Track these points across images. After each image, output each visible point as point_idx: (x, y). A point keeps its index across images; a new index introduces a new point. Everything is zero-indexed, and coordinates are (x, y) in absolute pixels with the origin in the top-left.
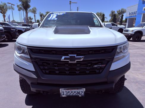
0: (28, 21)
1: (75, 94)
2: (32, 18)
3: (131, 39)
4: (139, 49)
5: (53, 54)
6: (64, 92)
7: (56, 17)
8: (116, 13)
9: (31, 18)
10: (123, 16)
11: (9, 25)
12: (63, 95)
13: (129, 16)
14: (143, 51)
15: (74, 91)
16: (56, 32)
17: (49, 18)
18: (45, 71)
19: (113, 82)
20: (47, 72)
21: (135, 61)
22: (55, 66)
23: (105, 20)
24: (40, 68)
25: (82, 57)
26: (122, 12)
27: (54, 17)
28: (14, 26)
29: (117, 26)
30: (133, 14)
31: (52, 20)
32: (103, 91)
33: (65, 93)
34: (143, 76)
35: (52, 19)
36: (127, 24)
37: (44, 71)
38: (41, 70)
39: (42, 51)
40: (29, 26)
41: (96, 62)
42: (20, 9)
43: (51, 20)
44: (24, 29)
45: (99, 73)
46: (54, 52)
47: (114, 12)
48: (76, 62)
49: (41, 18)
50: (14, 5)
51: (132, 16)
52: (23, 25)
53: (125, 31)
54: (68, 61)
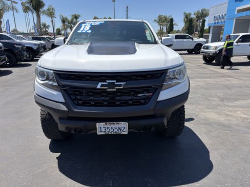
0: (41, 31)
1: (116, 130)
2: (49, 26)
3: (214, 62)
4: (223, 77)
5: (87, 80)
6: (102, 128)
7: (90, 29)
8: (193, 16)
9: (47, 25)
10: (204, 21)
11: (9, 37)
12: (101, 132)
13: (214, 22)
14: (228, 81)
15: (114, 126)
16: (91, 51)
17: (79, 30)
18: (78, 102)
19: (163, 116)
20: (81, 102)
21: (213, 95)
22: (90, 95)
23: (174, 29)
24: (71, 98)
25: (123, 83)
26: (202, 15)
27: (86, 28)
28: (18, 41)
29: (192, 39)
30: (220, 18)
31: (84, 33)
32: (153, 129)
33: (103, 130)
34: (218, 116)
35: (84, 31)
36: (210, 35)
37: (76, 102)
38: (73, 100)
39: (74, 77)
40: (44, 39)
41: (141, 90)
42: (26, 10)
43: (81, 33)
44: (35, 44)
45: (145, 104)
46: (89, 78)
47: (190, 14)
48: (115, 90)
49: (64, 25)
50: (16, 3)
51: (218, 23)
52: (34, 39)
53: (204, 48)
54: (106, 89)
